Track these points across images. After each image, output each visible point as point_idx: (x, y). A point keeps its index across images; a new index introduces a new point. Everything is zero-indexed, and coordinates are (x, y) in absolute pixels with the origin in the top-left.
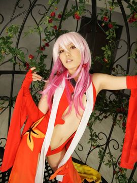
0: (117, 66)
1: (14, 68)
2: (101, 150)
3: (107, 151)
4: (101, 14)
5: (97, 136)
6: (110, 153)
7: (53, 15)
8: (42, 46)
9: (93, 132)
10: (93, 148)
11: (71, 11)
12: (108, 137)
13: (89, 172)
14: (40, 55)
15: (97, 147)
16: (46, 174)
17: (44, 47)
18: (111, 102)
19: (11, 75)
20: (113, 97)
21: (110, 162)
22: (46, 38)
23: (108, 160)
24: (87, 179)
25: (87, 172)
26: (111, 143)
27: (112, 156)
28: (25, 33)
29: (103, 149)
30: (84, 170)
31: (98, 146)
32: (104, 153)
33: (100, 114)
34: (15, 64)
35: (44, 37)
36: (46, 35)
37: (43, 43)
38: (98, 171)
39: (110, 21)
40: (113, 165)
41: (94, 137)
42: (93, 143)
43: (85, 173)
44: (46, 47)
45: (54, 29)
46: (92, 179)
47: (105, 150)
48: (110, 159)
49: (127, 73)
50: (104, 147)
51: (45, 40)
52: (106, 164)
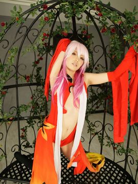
0: (98, 66)
1: (17, 82)
3: (105, 135)
4: (80, 29)
5: (94, 125)
6: (107, 136)
7: (45, 35)
8: (36, 60)
9: (90, 123)
10: (92, 136)
11: (56, 30)
12: (103, 123)
13: (94, 157)
14: (36, 68)
15: (95, 135)
16: (63, 164)
17: (38, 61)
18: (99, 94)
19: (15, 88)
20: (100, 91)
21: (108, 143)
22: (40, 53)
26: (107, 127)
27: (109, 138)
28: (23, 52)
29: (101, 134)
31: (96, 133)
32: (103, 137)
33: (93, 107)
34: (17, 79)
35: (37, 53)
36: (39, 51)
37: (37, 58)
38: (101, 154)
39: (87, 33)
40: (112, 144)
41: (92, 127)
42: (92, 132)
44: (40, 61)
45: (44, 46)
47: (103, 135)
48: (108, 141)
49: (107, 69)
50: (102, 132)
51: (39, 55)
52: (107, 145)
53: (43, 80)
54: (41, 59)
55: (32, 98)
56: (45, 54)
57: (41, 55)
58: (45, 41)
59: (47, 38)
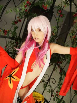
2: (45, 83)
3: (49, 84)
6: (50, 85)
7: (28, 3)
8: (16, 21)
11: (38, 2)
13: (38, 96)
14: (14, 26)
17: (17, 21)
21: (49, 90)
22: (20, 16)
23: (49, 89)
24: (37, 100)
25: (36, 96)
26: (51, 80)
27: (51, 87)
28: (7, 11)
30: (35, 94)
31: (43, 81)
32: (47, 85)
35: (18, 15)
36: (20, 14)
37: (17, 19)
38: (42, 94)
40: (51, 91)
43: (35, 97)
45: (25, 11)
46: (40, 100)
47: (47, 84)
50: (47, 82)
51: (19, 17)
52: (48, 91)
53: (17, 36)
54: (20, 21)
55: (5, 47)
56: (24, 18)
57: (20, 18)
58: (26, 8)
59: (28, 6)
